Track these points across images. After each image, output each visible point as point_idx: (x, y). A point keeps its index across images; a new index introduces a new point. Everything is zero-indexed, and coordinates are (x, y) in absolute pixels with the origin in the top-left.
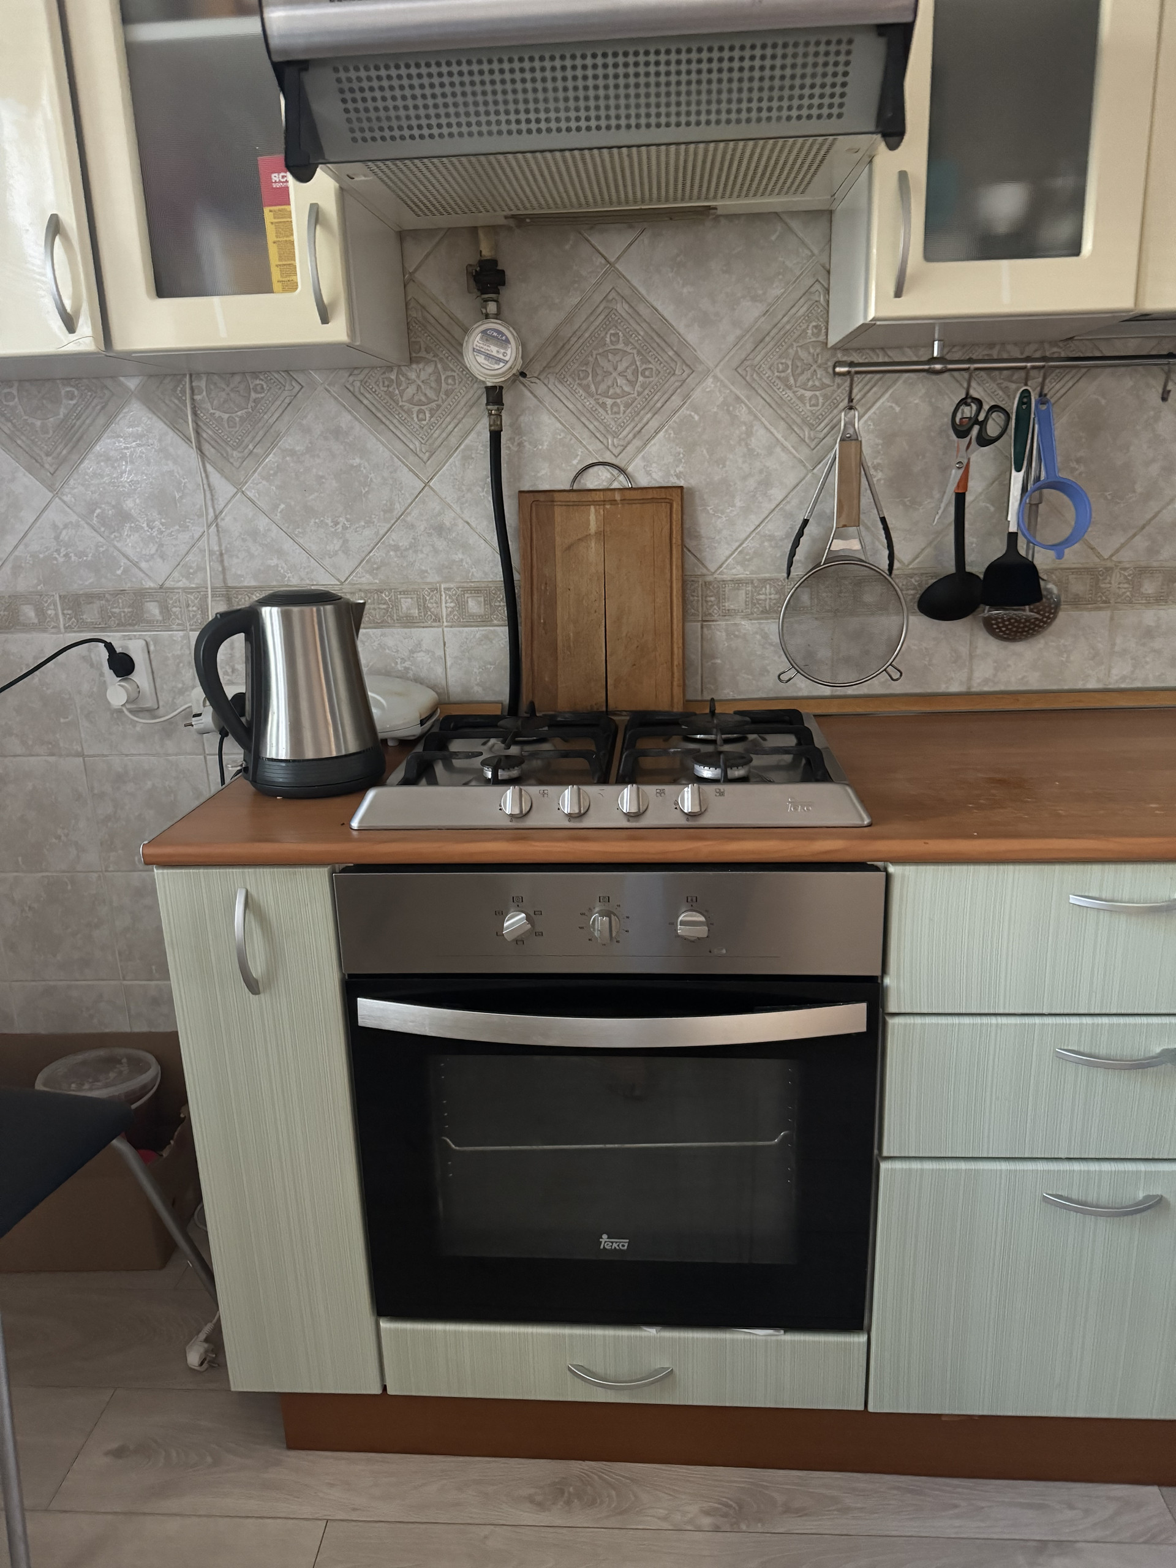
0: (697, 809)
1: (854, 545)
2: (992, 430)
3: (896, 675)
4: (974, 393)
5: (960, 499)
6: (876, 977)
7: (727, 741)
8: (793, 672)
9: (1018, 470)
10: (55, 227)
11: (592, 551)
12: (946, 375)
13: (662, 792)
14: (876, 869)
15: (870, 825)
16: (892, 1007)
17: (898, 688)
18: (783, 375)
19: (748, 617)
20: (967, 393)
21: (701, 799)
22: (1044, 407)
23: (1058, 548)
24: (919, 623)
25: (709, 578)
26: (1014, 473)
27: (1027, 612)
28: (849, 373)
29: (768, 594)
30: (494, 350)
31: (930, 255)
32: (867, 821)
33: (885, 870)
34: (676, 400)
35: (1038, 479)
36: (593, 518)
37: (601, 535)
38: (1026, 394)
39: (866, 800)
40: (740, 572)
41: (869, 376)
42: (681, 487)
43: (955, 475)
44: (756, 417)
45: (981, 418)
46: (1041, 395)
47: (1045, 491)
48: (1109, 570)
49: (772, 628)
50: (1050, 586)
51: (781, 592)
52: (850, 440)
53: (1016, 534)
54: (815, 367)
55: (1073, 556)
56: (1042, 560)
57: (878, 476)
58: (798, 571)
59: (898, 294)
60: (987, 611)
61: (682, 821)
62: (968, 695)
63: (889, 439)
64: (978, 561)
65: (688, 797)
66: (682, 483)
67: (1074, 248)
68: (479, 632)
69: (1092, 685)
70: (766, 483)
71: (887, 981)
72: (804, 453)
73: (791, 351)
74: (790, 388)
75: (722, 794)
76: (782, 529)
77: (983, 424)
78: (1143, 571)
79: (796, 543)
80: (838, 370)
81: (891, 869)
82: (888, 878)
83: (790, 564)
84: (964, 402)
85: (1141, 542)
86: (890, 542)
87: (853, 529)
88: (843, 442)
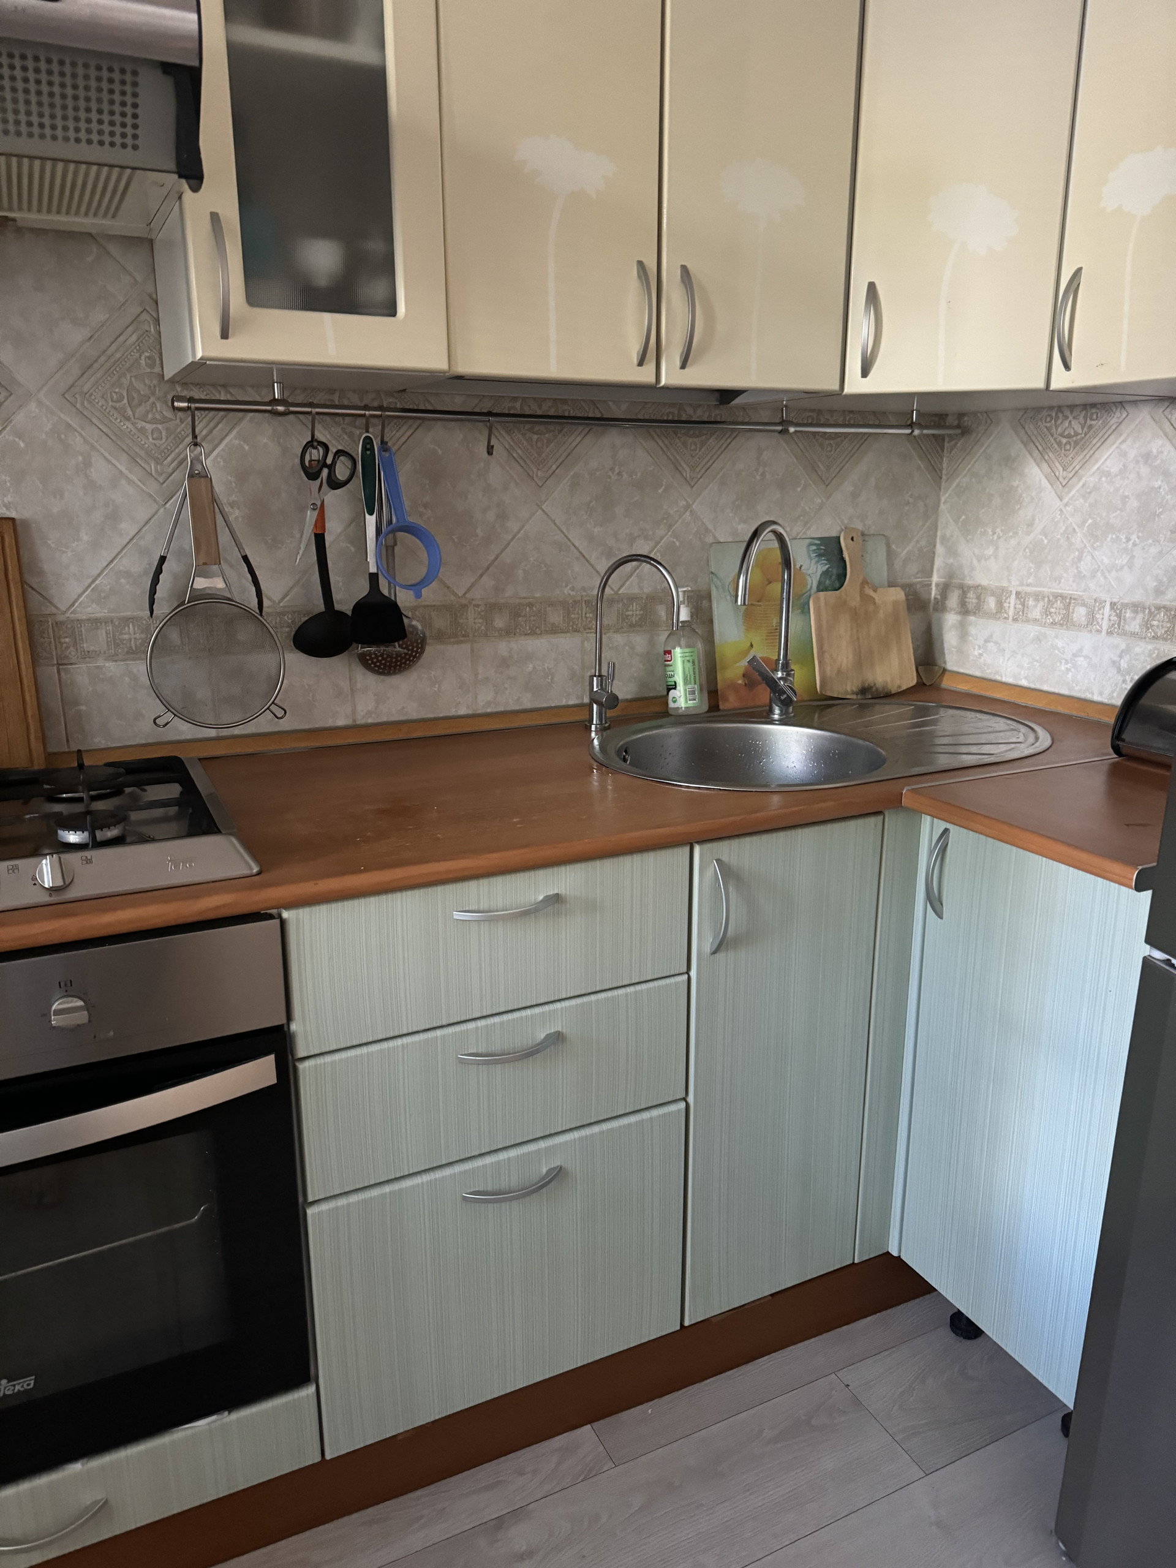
0: (59, 883)
1: (218, 584)
2: (342, 471)
3: (280, 713)
4: (320, 436)
5: (320, 540)
6: (282, 1025)
7: (94, 798)
8: (169, 716)
9: (371, 514)
12: (291, 417)
13: (15, 869)
14: (271, 917)
15: (259, 873)
16: (301, 1052)
17: (286, 725)
18: (118, 405)
19: (113, 658)
20: (313, 436)
21: (62, 869)
22: (387, 454)
23: (417, 587)
24: (296, 660)
25: (61, 618)
26: (367, 516)
27: (397, 648)
28: (189, 408)
29: (133, 634)
31: (253, 299)
32: (255, 870)
33: (280, 916)
35: (390, 522)
38: (368, 442)
39: (252, 847)
40: (94, 610)
41: (212, 413)
42: (13, 519)
43: (311, 516)
44: (93, 447)
45: (329, 461)
46: (383, 442)
47: (400, 535)
48: (464, 607)
49: (140, 668)
50: (414, 623)
51: (146, 630)
52: (198, 476)
53: (377, 574)
54: (152, 399)
55: (429, 594)
56: (404, 599)
57: (234, 514)
58: (163, 608)
59: (225, 335)
60: (361, 649)
61: (45, 898)
62: (354, 728)
63: (242, 477)
65: (47, 871)
66: (13, 515)
67: (390, 309)
69: (462, 712)
70: (114, 516)
71: (294, 1027)
72: (152, 487)
73: (125, 382)
74: (128, 419)
75: (89, 861)
76: (140, 566)
77: (331, 468)
78: (492, 608)
79: (155, 581)
80: (176, 404)
81: (285, 914)
82: (283, 923)
83: (152, 602)
84: (312, 443)
85: (487, 582)
86: (256, 582)
87: (215, 567)
88: (191, 476)
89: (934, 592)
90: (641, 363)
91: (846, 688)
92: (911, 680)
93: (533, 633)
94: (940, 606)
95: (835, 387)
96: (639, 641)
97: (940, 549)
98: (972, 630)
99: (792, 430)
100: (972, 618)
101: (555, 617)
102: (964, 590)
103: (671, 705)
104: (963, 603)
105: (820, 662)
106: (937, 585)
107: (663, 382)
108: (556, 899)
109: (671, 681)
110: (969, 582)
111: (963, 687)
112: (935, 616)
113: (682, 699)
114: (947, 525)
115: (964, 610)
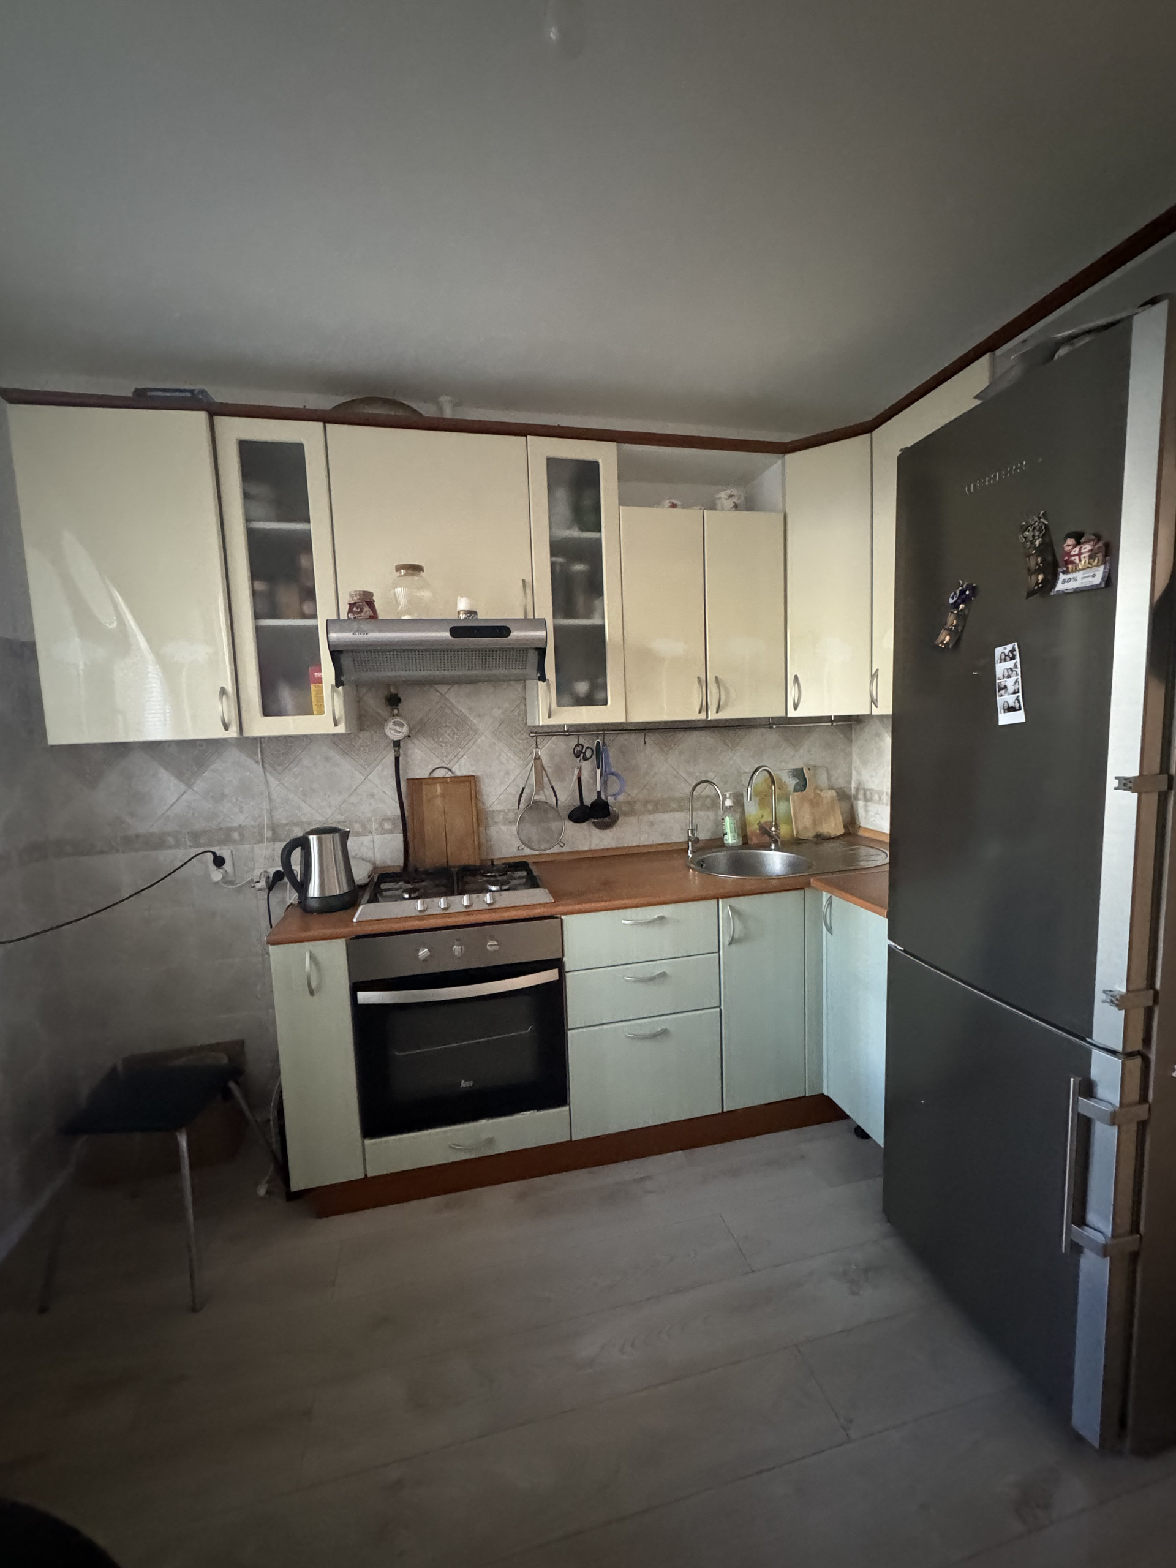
0: (492, 902)
1: (542, 797)
2: (588, 755)
3: (562, 845)
4: (580, 743)
5: (579, 779)
6: (560, 958)
7: (501, 876)
8: (523, 846)
9: (598, 768)
10: (223, 691)
11: (439, 802)
12: (571, 738)
13: (478, 897)
14: (557, 918)
15: (554, 902)
16: (567, 969)
17: (564, 850)
18: (511, 734)
19: (504, 824)
20: (578, 743)
21: (493, 898)
22: (605, 747)
23: (615, 795)
24: (569, 824)
25: (487, 810)
26: (597, 770)
27: (607, 820)
28: (535, 738)
29: (511, 815)
30: (398, 728)
31: (559, 704)
32: (553, 901)
33: (561, 918)
34: (470, 744)
35: (606, 771)
36: (439, 789)
37: (443, 796)
38: (598, 743)
39: (553, 893)
40: (499, 807)
41: (543, 739)
42: (475, 776)
43: (576, 772)
44: (502, 750)
45: (584, 751)
46: (604, 743)
47: (609, 776)
48: (635, 802)
49: (514, 828)
50: (614, 809)
51: (516, 814)
52: (537, 758)
53: (600, 791)
54: (523, 735)
55: (621, 798)
56: (610, 800)
57: (549, 771)
58: (522, 806)
59: (549, 717)
60: (593, 820)
61: (486, 907)
62: (591, 851)
63: (552, 757)
64: (589, 800)
65: (488, 898)
66: (474, 774)
67: (605, 703)
68: (389, 836)
69: (634, 844)
70: (507, 773)
71: (565, 959)
72: (521, 762)
74: (514, 739)
75: (501, 895)
76: (515, 791)
77: (584, 753)
78: (647, 802)
79: (521, 796)
80: (531, 737)
81: (563, 917)
82: (562, 921)
83: (519, 804)
84: (578, 745)
85: (645, 791)
86: (556, 796)
87: (541, 792)
88: (535, 759)
89: (853, 791)
90: (700, 712)
91: (810, 835)
92: (842, 831)
93: (664, 812)
94: (856, 798)
95: (783, 714)
96: (711, 814)
97: (854, 773)
98: (870, 809)
99: (774, 726)
100: (869, 803)
101: (674, 805)
102: (865, 791)
103: (725, 842)
104: (865, 795)
105: (795, 823)
106: (854, 788)
107: (709, 719)
108: (662, 918)
109: (725, 831)
110: (866, 787)
111: (866, 835)
112: (854, 802)
113: (730, 839)
114: (856, 761)
115: (866, 800)
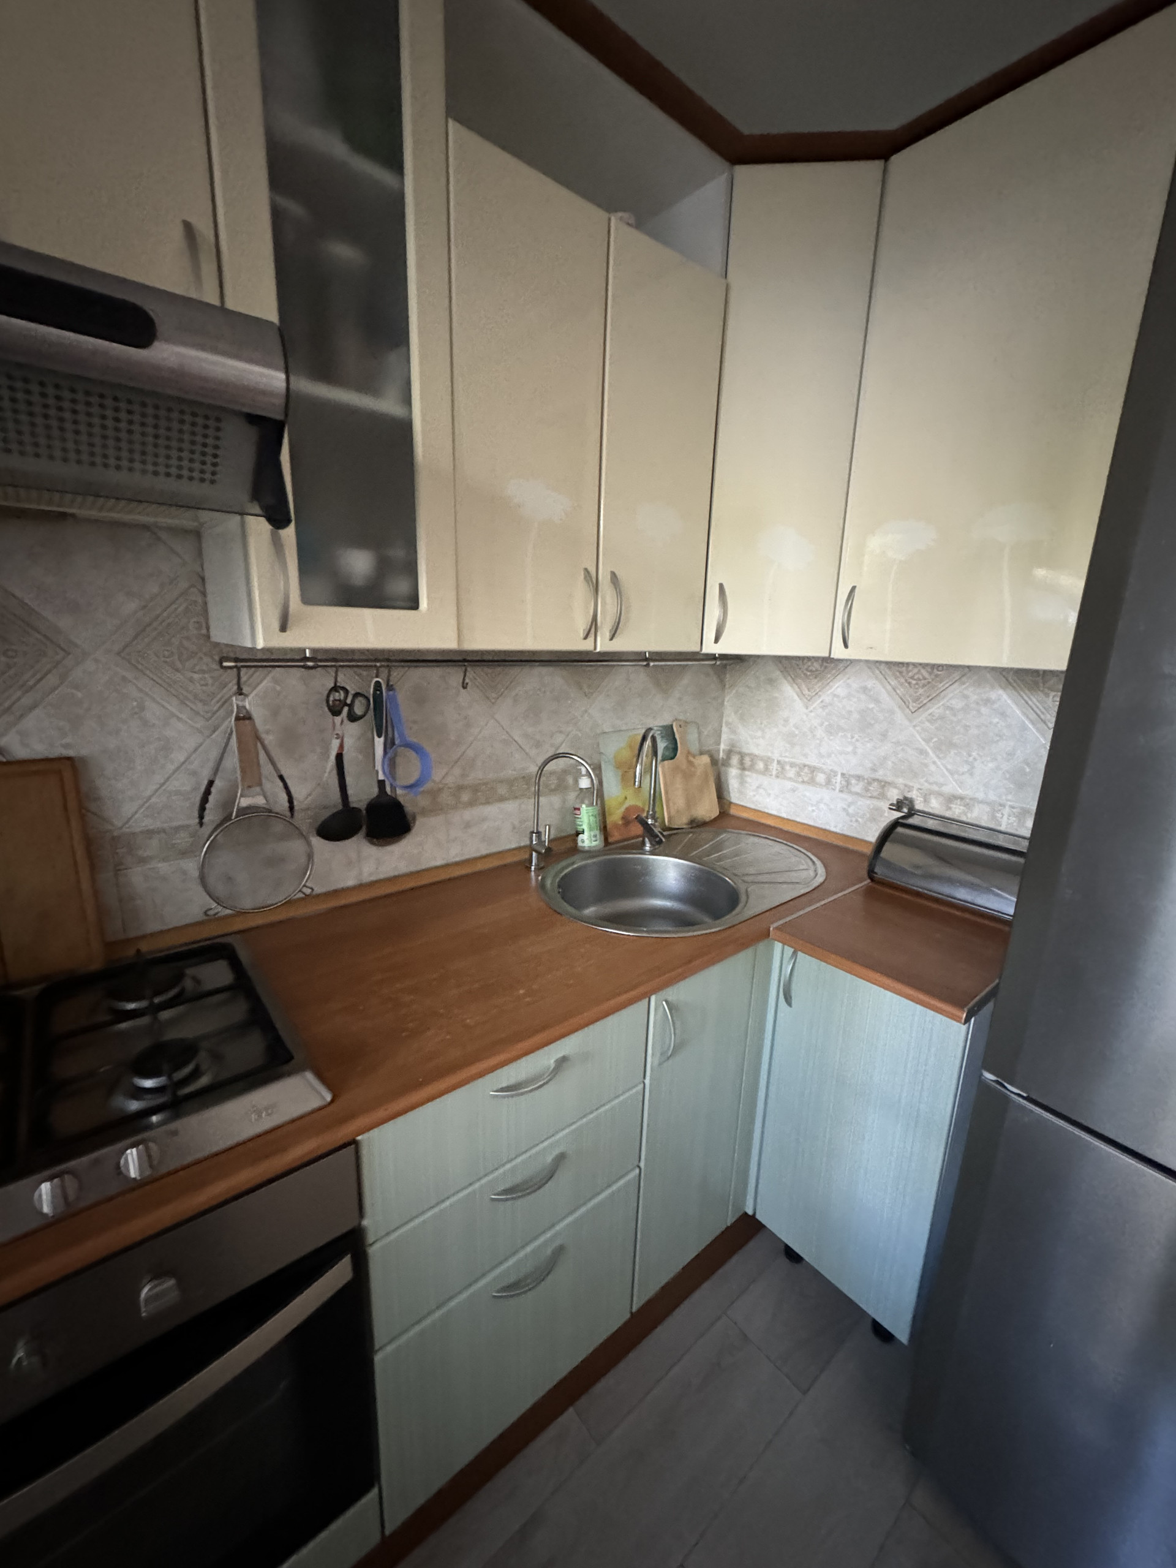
0: (146, 1171)
1: (260, 801)
2: (358, 710)
4: (341, 682)
9: (380, 737)
12: (319, 669)
15: (332, 1101)
18: (168, 660)
19: (165, 859)
20: (335, 684)
21: (148, 1158)
22: (391, 693)
23: (411, 785)
24: (317, 842)
25: (115, 834)
26: (376, 738)
28: (236, 667)
29: (183, 839)
31: (306, 600)
34: (52, 679)
35: (393, 741)
38: (378, 684)
40: (149, 823)
41: (253, 669)
42: (69, 759)
43: (333, 744)
44: (147, 694)
45: (349, 701)
46: (388, 684)
47: (400, 749)
48: (440, 790)
50: (408, 807)
51: (197, 836)
52: (244, 717)
53: (383, 781)
54: (200, 655)
55: (421, 788)
56: (403, 796)
57: (269, 739)
58: (210, 819)
59: (283, 628)
60: (367, 833)
62: (360, 887)
63: (275, 712)
64: (359, 798)
66: (71, 753)
67: (413, 605)
69: (440, 863)
70: (165, 747)
72: (200, 723)
73: (176, 641)
74: (178, 670)
76: (188, 785)
77: (351, 706)
78: (460, 788)
79: (204, 800)
80: (225, 664)
83: (201, 815)
84: (335, 688)
85: (457, 771)
86: (286, 787)
87: (258, 789)
88: (238, 719)
89: (721, 755)
90: (586, 638)
91: (682, 821)
92: (715, 813)
93: (487, 803)
94: (726, 763)
95: (697, 649)
96: (556, 800)
97: (724, 729)
98: (748, 780)
99: (652, 664)
100: (747, 773)
101: (502, 790)
102: (742, 756)
103: (580, 844)
104: (741, 763)
105: (667, 806)
106: (724, 750)
107: (598, 650)
108: (563, 1061)
109: (580, 829)
110: (745, 750)
111: (745, 815)
112: (723, 769)
113: (588, 840)
114: (730, 715)
115: (743, 768)
